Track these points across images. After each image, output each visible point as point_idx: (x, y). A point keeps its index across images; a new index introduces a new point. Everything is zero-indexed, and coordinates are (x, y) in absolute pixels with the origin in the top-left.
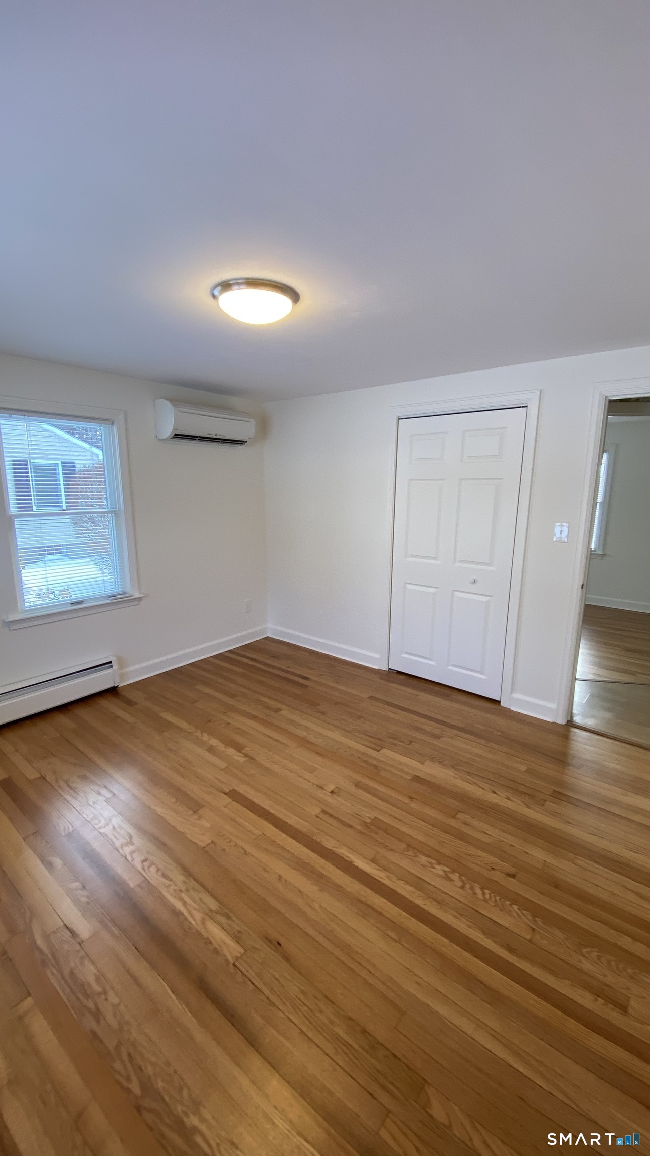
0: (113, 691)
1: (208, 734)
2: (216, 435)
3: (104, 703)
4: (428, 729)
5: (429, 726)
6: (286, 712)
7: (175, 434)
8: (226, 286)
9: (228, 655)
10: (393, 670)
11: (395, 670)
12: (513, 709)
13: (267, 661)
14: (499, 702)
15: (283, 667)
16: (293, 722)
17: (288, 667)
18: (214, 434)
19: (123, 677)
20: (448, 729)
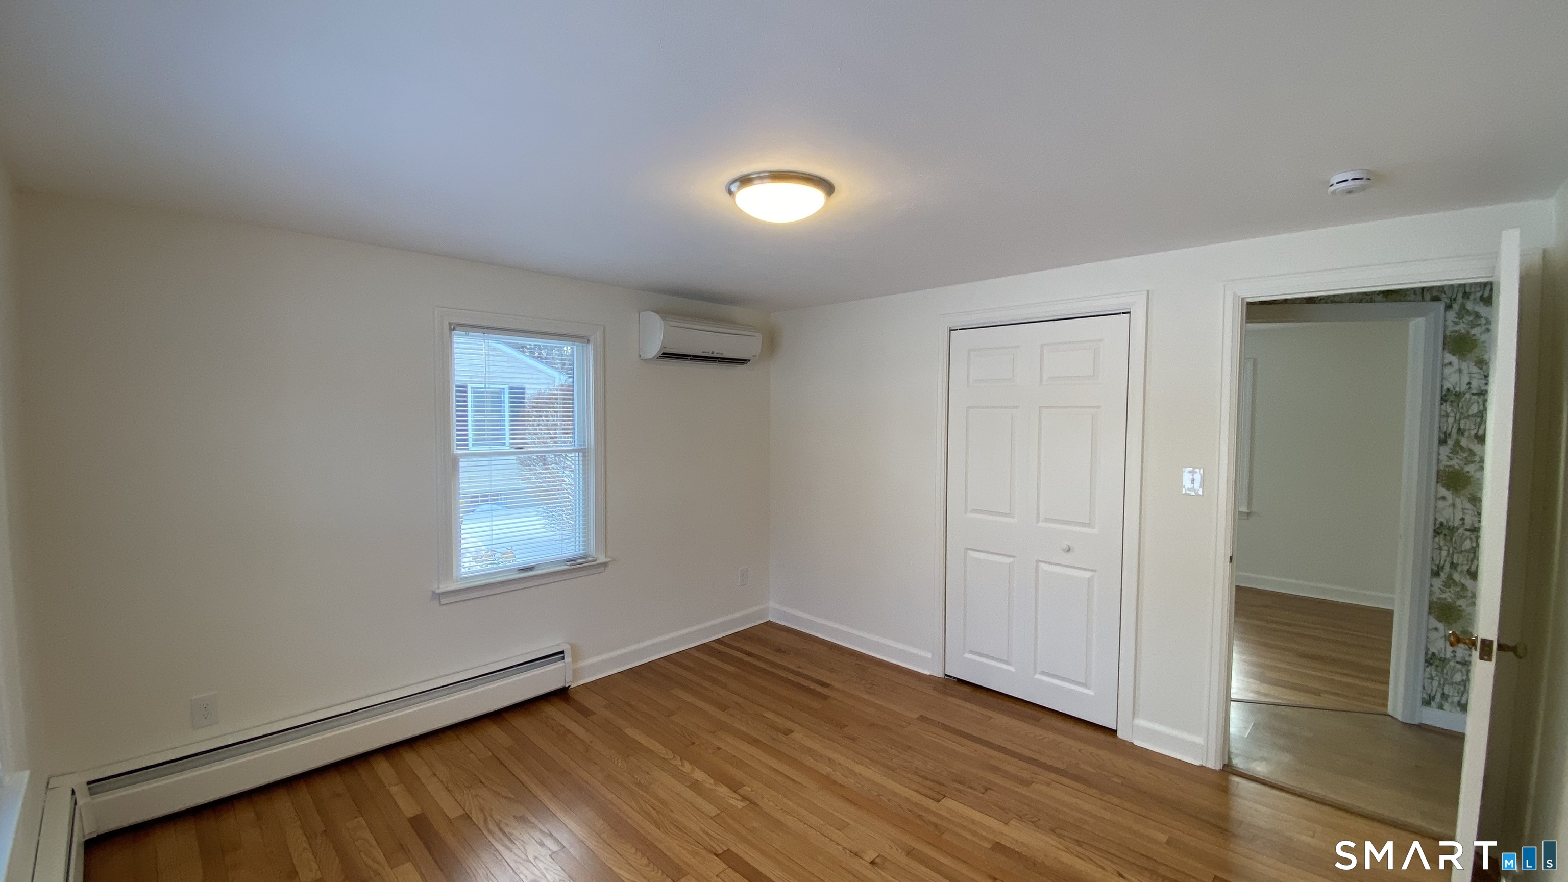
0: (561, 694)
1: (691, 764)
2: (713, 353)
3: (552, 711)
4: (1011, 769)
5: (1012, 766)
6: (799, 735)
7: (663, 354)
8: (745, 180)
9: (716, 646)
10: (951, 677)
11: (955, 678)
12: (1137, 743)
13: (770, 657)
14: (1115, 731)
15: (792, 667)
16: (809, 751)
17: (800, 667)
18: (711, 352)
19: (576, 673)
20: (1040, 770)
